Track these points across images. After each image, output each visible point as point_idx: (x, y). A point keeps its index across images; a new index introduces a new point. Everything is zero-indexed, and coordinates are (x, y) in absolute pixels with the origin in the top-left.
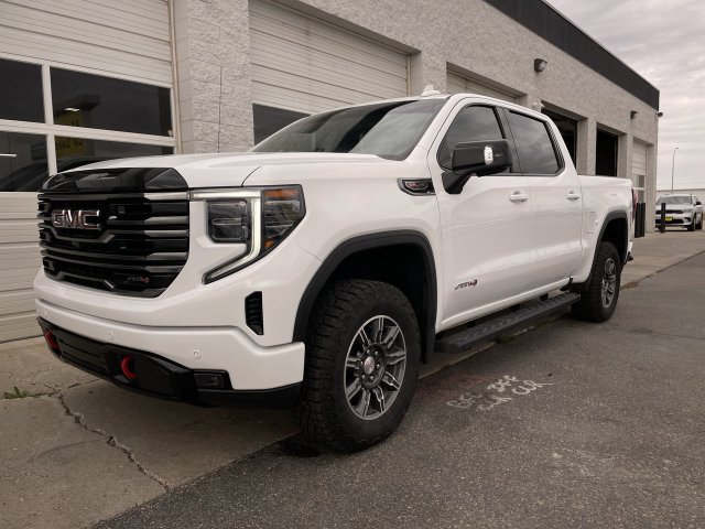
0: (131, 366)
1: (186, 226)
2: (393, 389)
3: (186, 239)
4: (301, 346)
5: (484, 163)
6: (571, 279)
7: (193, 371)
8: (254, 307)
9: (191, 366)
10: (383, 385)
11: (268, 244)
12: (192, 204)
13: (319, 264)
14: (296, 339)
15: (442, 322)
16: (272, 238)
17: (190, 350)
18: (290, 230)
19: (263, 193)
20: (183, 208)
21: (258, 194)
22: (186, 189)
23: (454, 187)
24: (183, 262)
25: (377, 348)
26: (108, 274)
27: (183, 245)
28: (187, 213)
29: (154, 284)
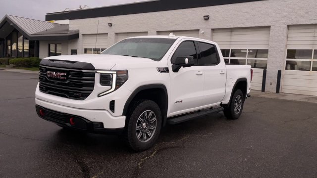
0: (73, 120)
1: (94, 80)
2: (153, 130)
3: (94, 84)
4: (125, 117)
5: (185, 64)
6: (222, 103)
7: (92, 122)
8: (112, 105)
9: (92, 121)
10: (149, 130)
11: (117, 87)
12: (96, 74)
13: (132, 93)
14: (123, 115)
15: (170, 114)
16: (119, 85)
17: (92, 116)
18: (123, 83)
19: (117, 72)
20: (93, 75)
21: (115, 72)
22: (94, 69)
23: (176, 70)
24: (92, 90)
25: (146, 120)
26: (67, 93)
27: (93, 85)
28: (94, 76)
29: (83, 96)
